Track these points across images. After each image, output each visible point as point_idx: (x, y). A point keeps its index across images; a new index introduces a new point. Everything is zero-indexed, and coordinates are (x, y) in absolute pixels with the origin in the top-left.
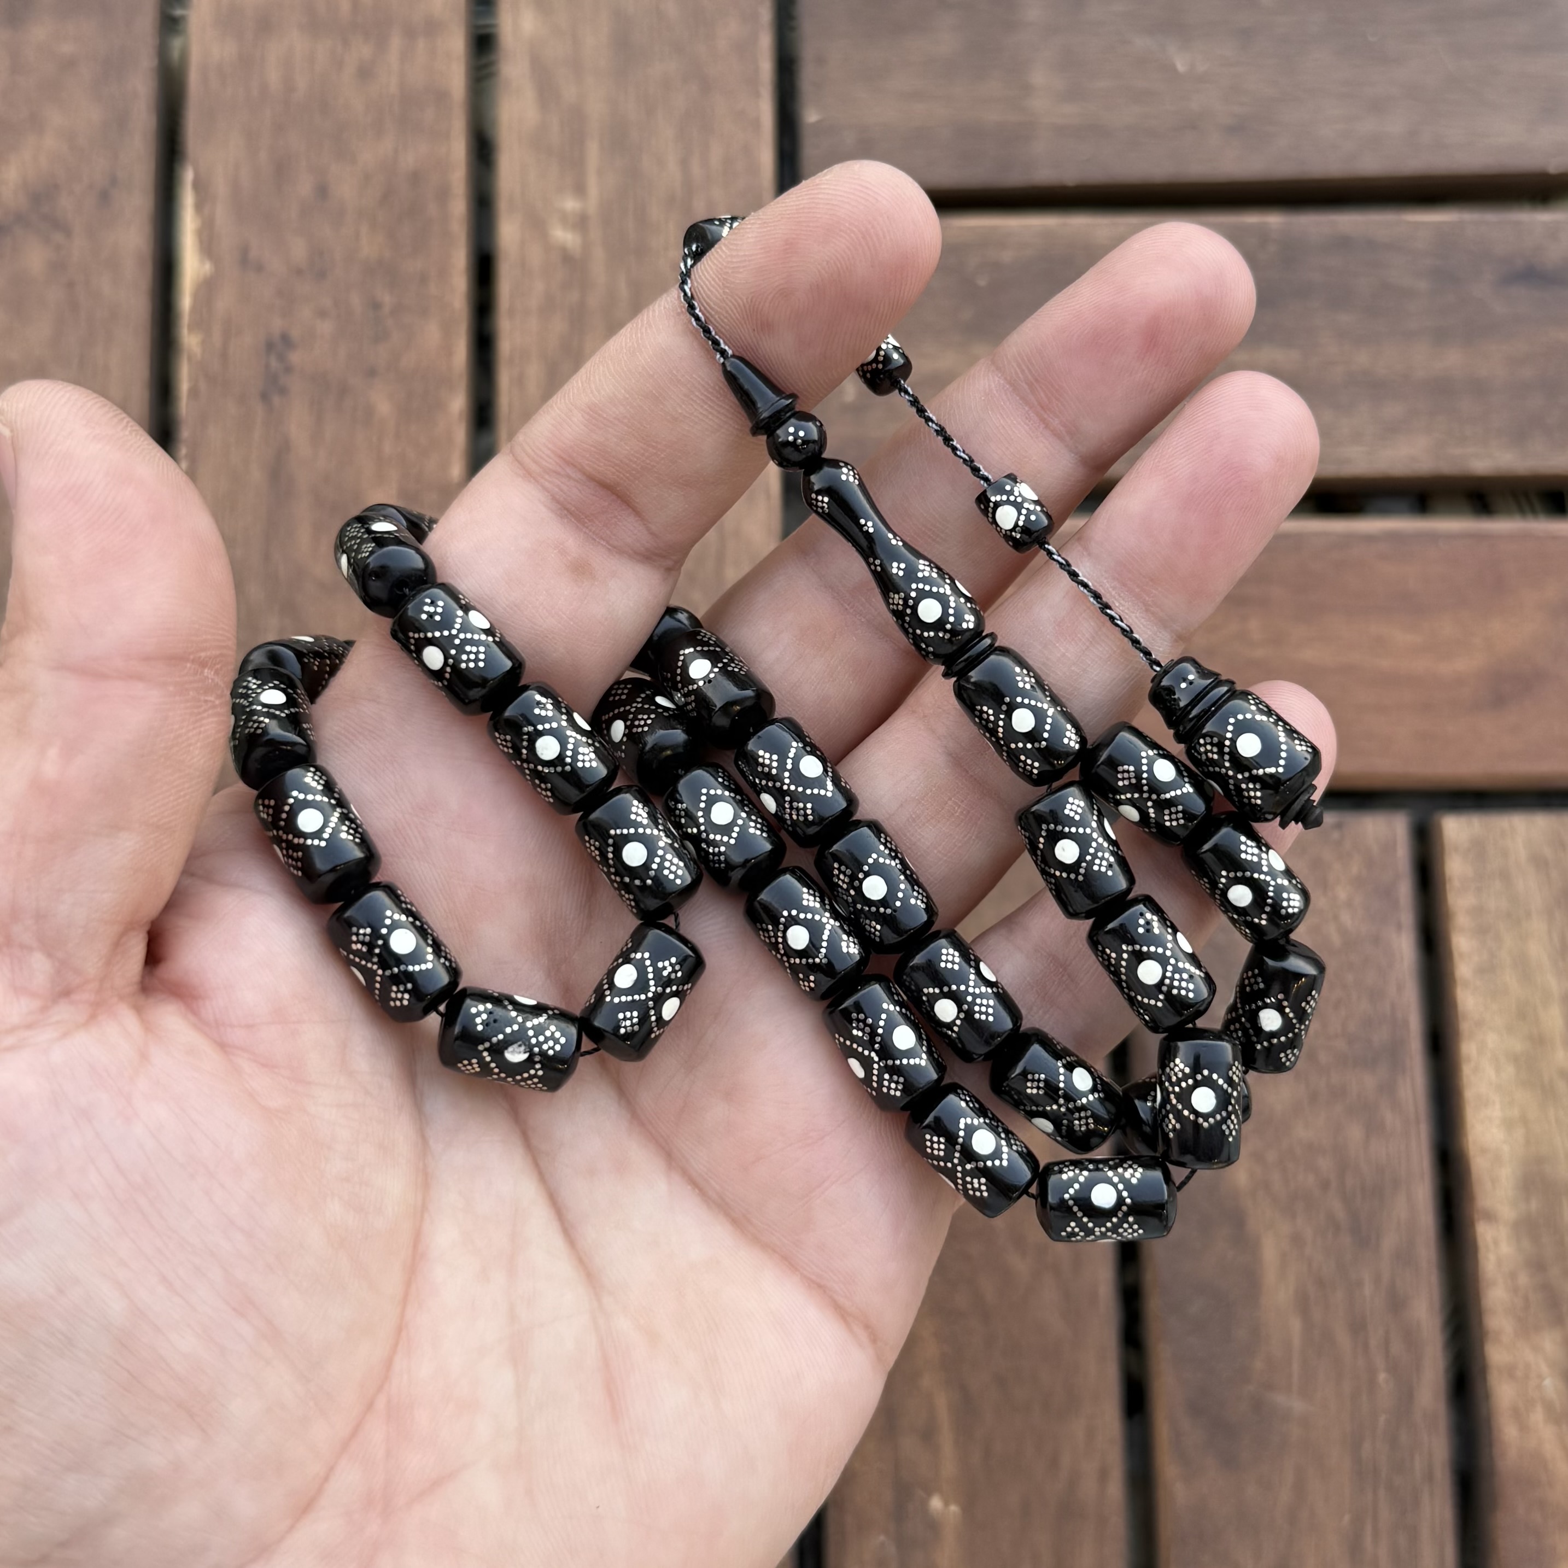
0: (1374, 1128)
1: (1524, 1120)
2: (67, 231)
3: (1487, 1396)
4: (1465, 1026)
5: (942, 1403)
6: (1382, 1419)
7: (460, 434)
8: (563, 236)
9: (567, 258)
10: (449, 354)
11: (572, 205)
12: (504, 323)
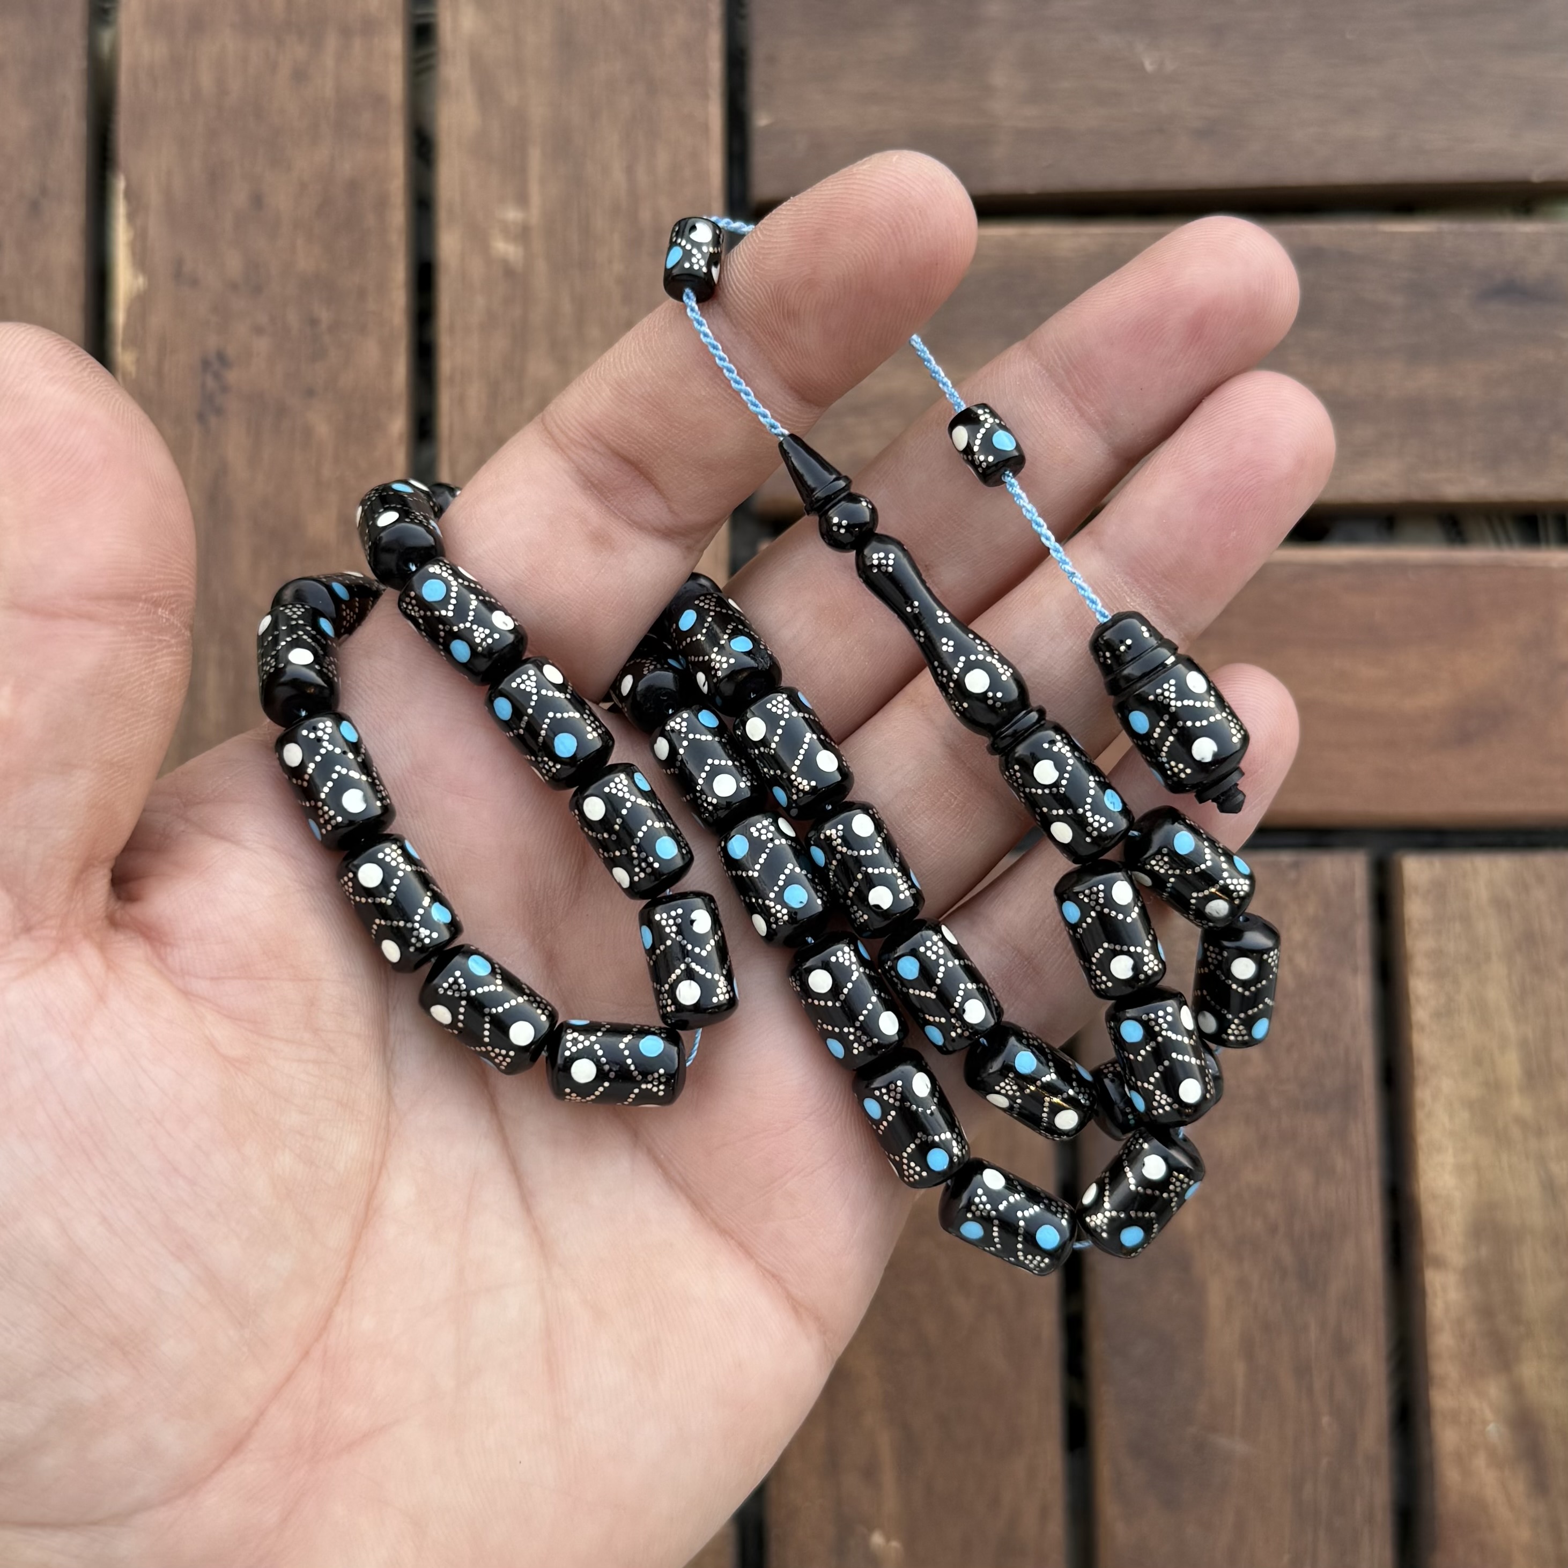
0: (1324, 1172)
1: (1477, 1167)
3: (1431, 1442)
4: (1420, 1072)
5: (885, 1440)
8: (504, 248)
9: (509, 271)
10: (389, 372)
11: (513, 216)
12: (445, 342)
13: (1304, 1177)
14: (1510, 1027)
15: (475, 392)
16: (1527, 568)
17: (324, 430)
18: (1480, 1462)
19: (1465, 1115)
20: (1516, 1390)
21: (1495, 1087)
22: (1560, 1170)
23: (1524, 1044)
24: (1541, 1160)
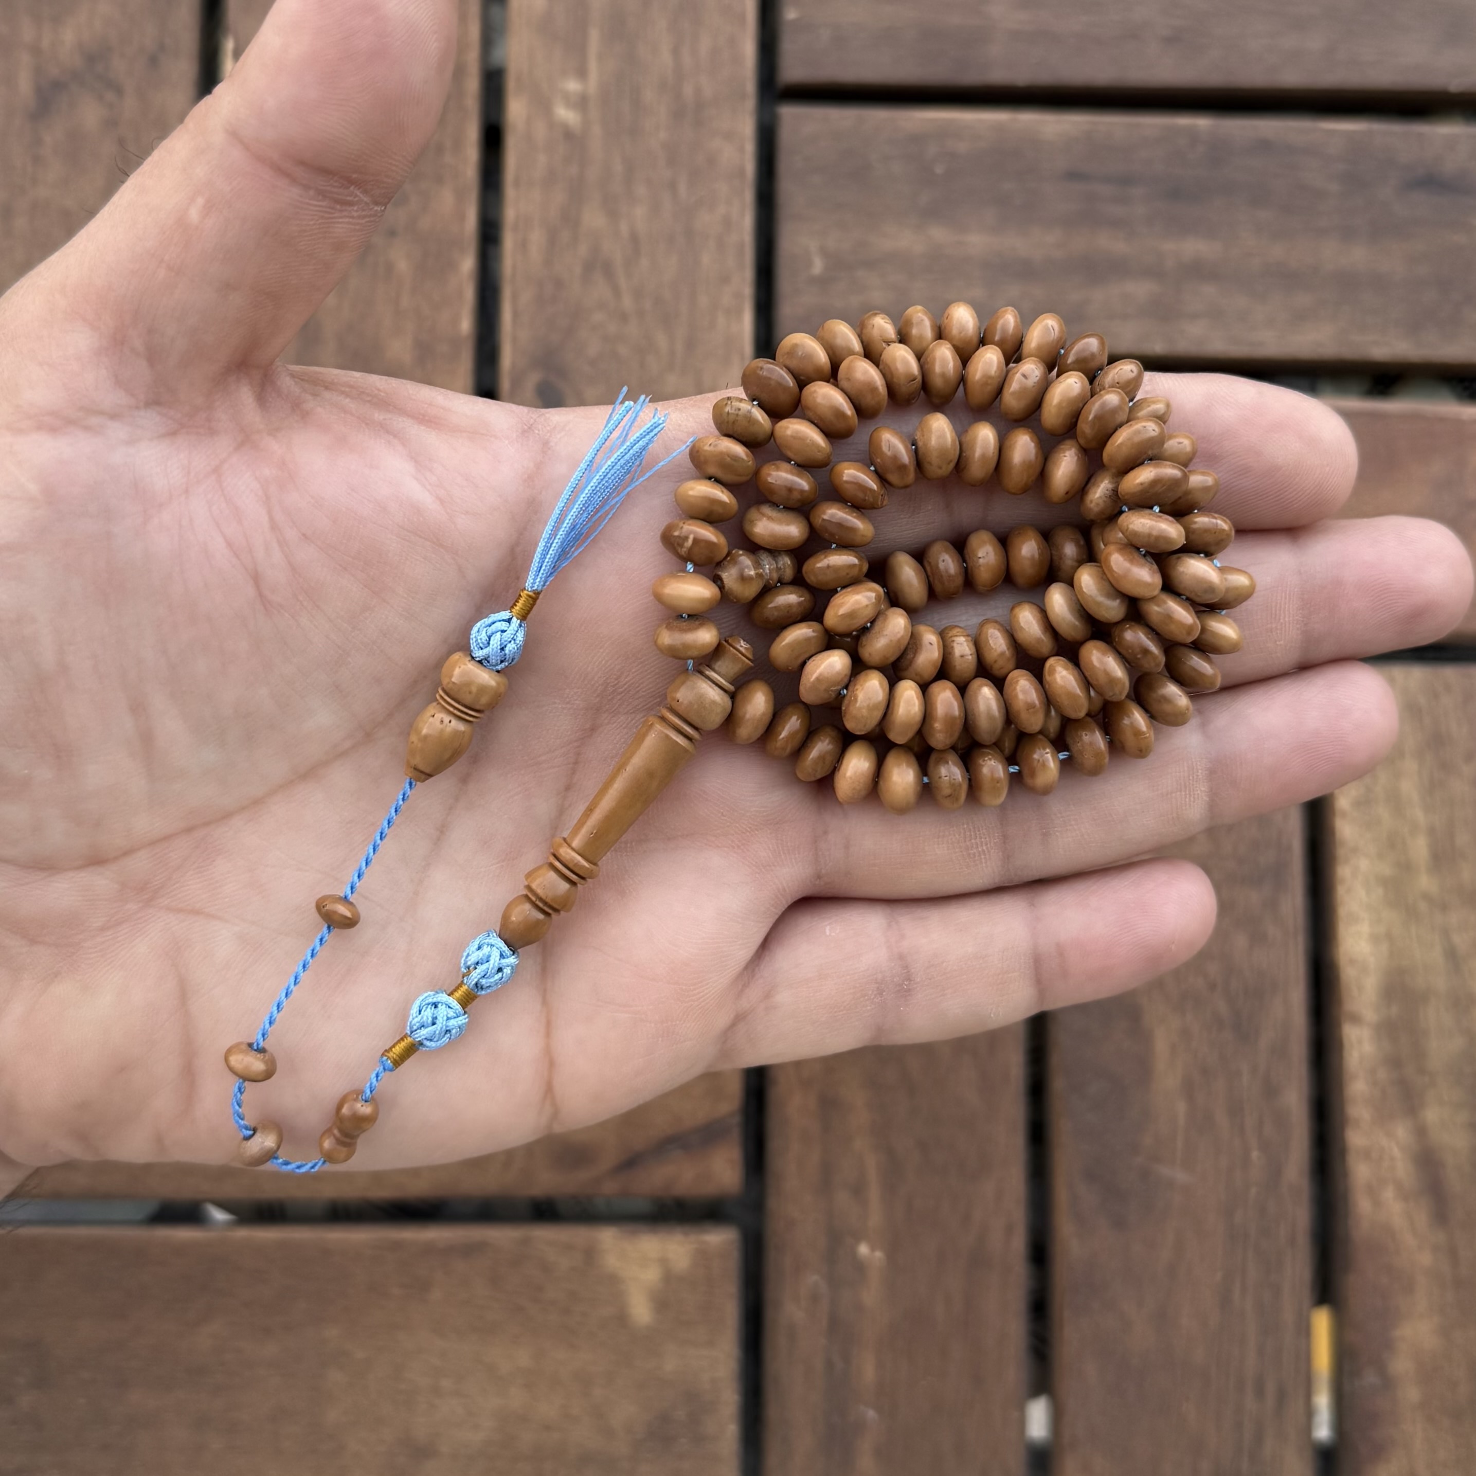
0: (1258, 938)
1: (1389, 936)
2: (119, 91)
3: (1345, 1174)
4: (1341, 852)
5: (872, 1164)
6: (1253, 1191)
7: (469, 294)
8: (566, 114)
9: (568, 134)
10: (462, 218)
11: (573, 86)
12: (510, 192)
13: (1241, 941)
14: (1419, 815)
15: (537, 238)
16: (1442, 420)
17: (403, 266)
18: (1389, 1194)
19: (1380, 891)
20: (1421, 1132)
21: (1406, 867)
22: (1460, 940)
23: (1431, 831)
24: (1445, 933)
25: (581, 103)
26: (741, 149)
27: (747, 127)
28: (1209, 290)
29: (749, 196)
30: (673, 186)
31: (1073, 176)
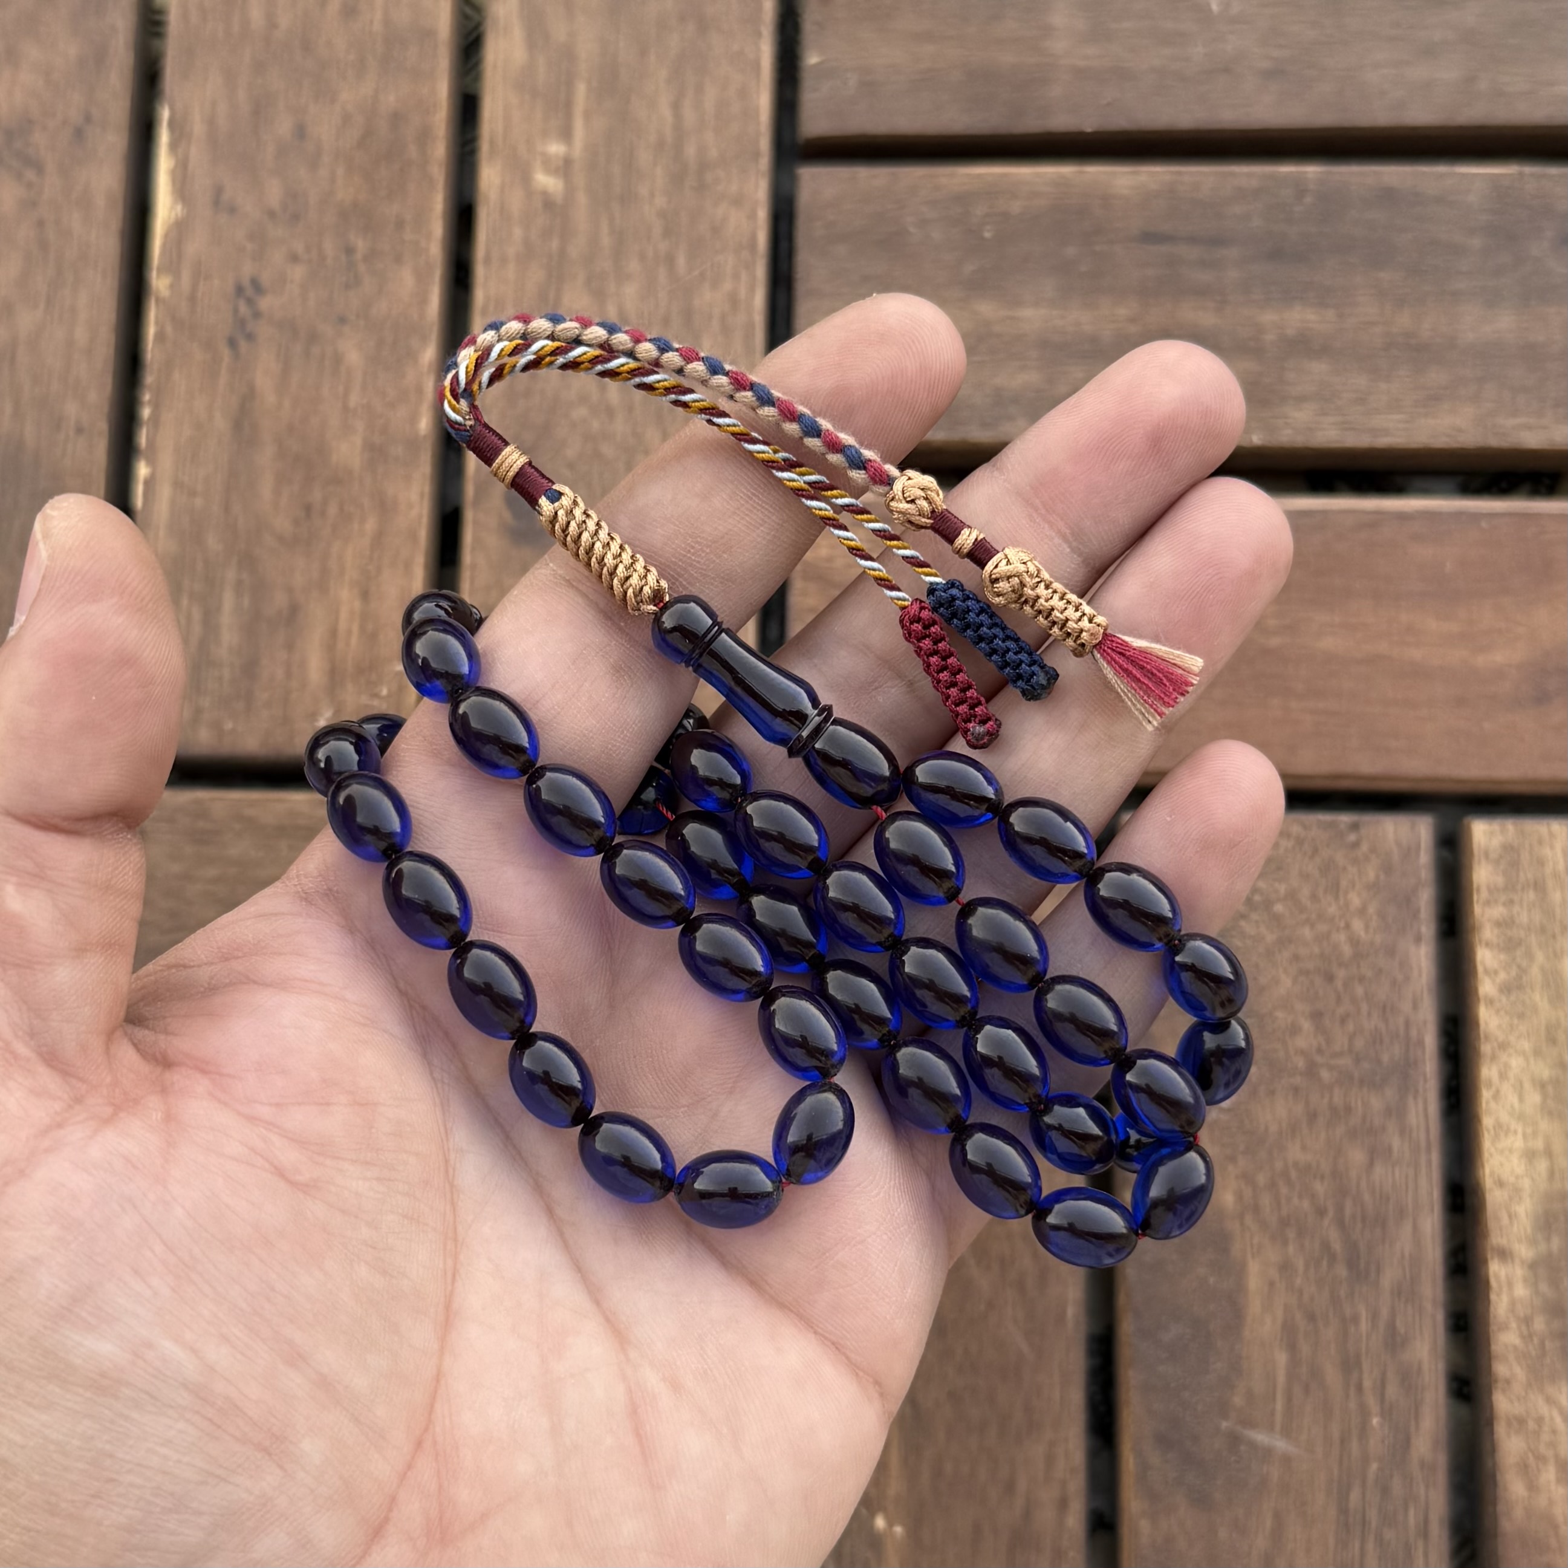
2: (40, 169)
3: (1493, 1450)
6: (1374, 1466)
7: (429, 388)
8: (546, 181)
9: (548, 202)
11: (556, 148)
12: (480, 272)
17: (354, 358)
25: (565, 168)
26: (752, 216)
27: (759, 191)
28: (1319, 368)
29: (761, 271)
30: (670, 260)
31: (1149, 237)
